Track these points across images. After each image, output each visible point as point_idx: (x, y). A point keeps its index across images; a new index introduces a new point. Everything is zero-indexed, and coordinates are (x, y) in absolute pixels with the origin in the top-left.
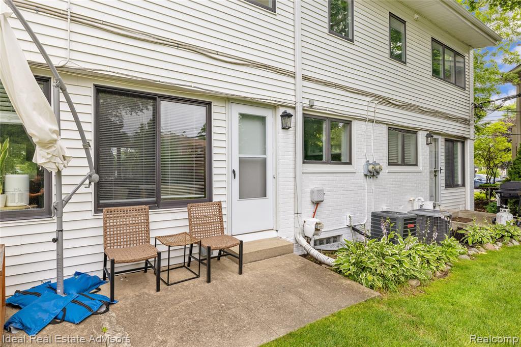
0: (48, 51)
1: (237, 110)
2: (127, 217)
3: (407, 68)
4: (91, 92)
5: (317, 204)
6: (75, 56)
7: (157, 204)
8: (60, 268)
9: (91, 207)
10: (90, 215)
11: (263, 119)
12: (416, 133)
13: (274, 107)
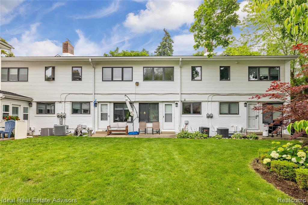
0: (130, 99)
1: (164, 103)
2: (143, 123)
3: (231, 82)
4: (138, 104)
5: (186, 124)
6: (136, 99)
7: (149, 122)
8: (133, 130)
9: (138, 122)
10: (138, 123)
11: (171, 105)
12: (238, 103)
13: (174, 102)
